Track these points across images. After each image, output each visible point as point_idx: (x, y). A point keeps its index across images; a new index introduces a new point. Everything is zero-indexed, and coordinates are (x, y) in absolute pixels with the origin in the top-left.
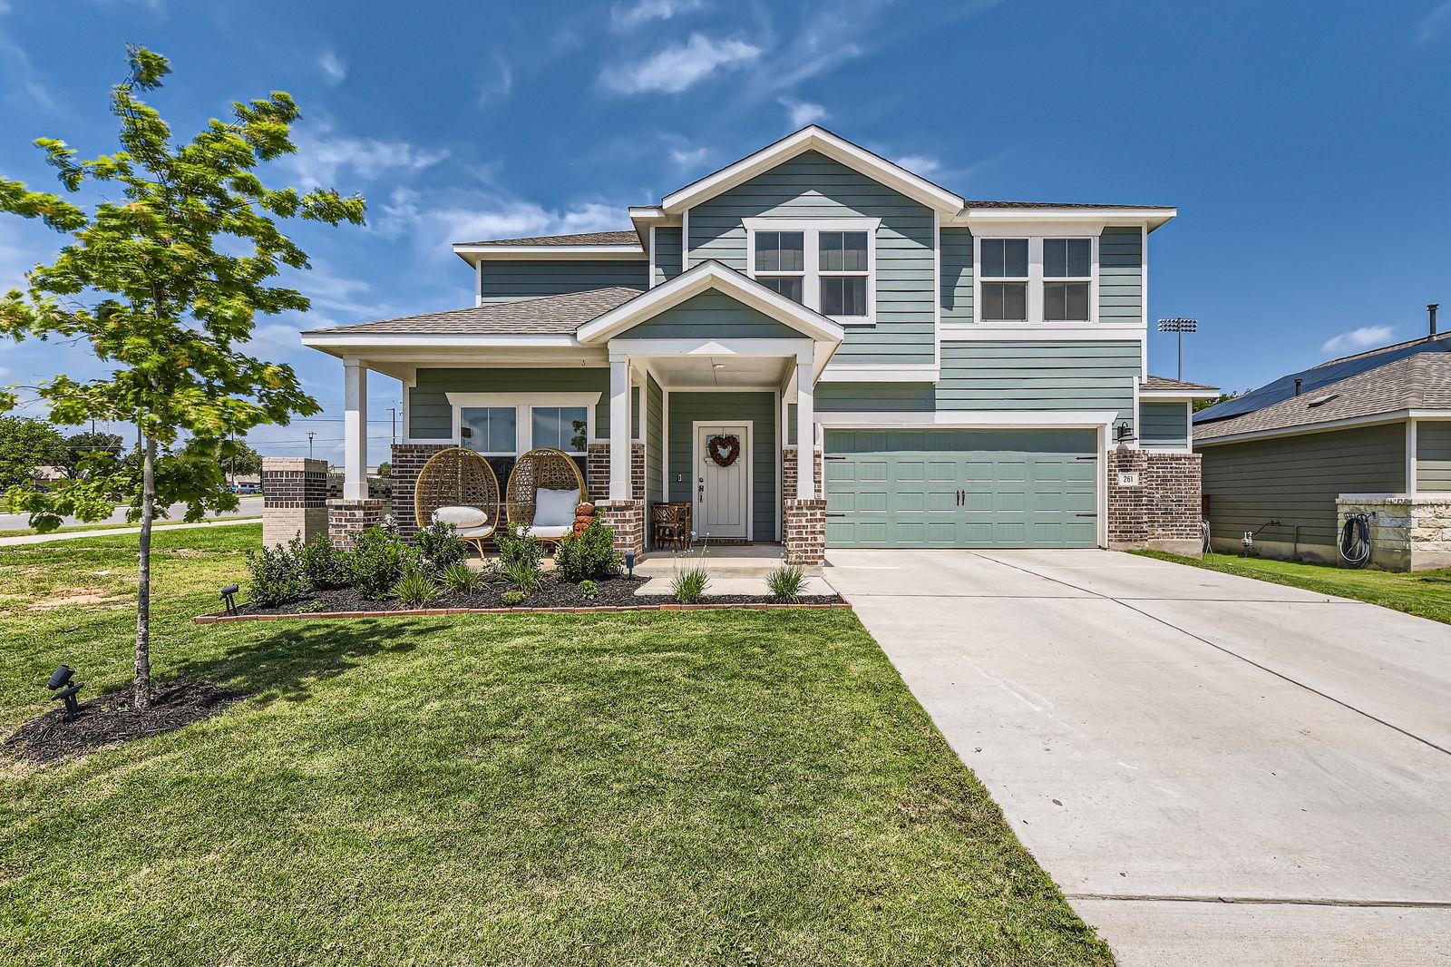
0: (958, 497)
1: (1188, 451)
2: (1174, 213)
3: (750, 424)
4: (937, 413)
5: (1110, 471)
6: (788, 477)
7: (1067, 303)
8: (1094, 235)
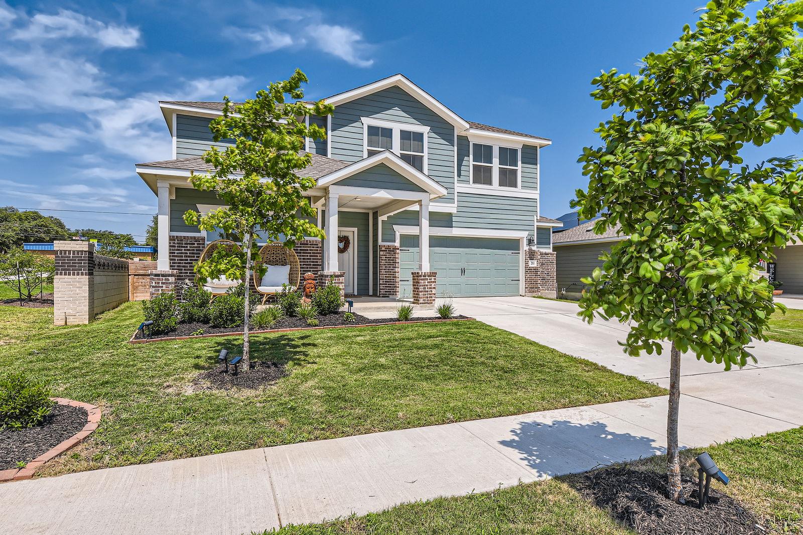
0: (462, 271)
1: (550, 251)
2: (550, 143)
3: (356, 230)
4: (453, 228)
5: (526, 259)
6: (383, 260)
7: (508, 179)
8: (519, 147)
